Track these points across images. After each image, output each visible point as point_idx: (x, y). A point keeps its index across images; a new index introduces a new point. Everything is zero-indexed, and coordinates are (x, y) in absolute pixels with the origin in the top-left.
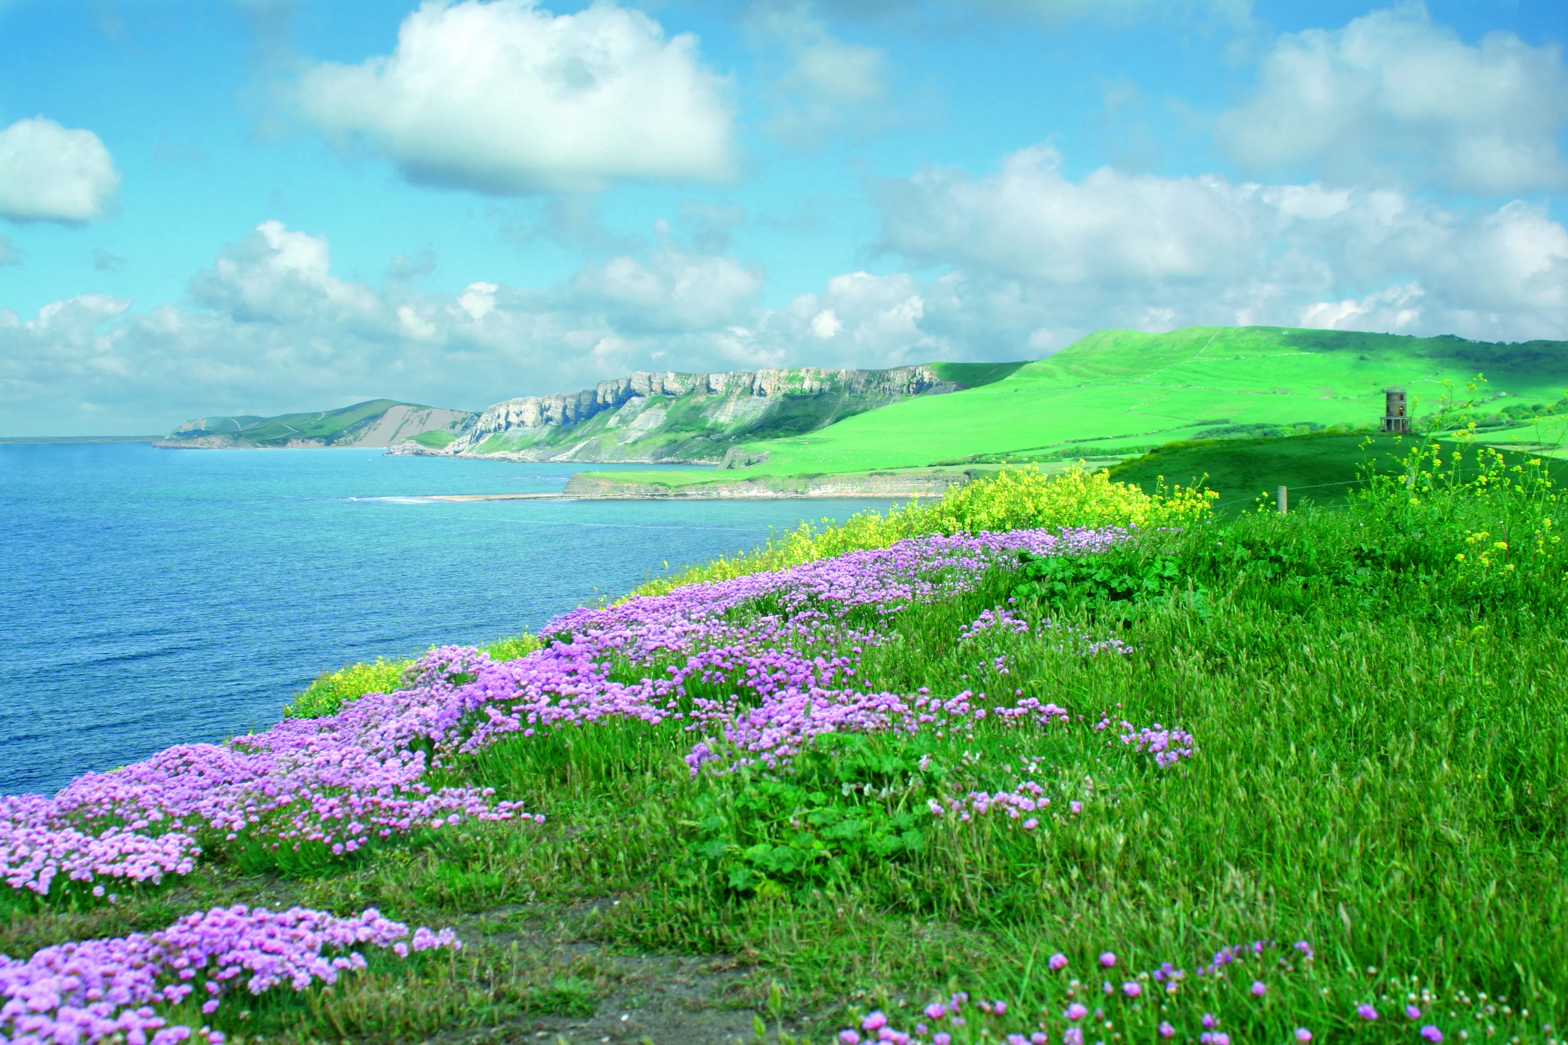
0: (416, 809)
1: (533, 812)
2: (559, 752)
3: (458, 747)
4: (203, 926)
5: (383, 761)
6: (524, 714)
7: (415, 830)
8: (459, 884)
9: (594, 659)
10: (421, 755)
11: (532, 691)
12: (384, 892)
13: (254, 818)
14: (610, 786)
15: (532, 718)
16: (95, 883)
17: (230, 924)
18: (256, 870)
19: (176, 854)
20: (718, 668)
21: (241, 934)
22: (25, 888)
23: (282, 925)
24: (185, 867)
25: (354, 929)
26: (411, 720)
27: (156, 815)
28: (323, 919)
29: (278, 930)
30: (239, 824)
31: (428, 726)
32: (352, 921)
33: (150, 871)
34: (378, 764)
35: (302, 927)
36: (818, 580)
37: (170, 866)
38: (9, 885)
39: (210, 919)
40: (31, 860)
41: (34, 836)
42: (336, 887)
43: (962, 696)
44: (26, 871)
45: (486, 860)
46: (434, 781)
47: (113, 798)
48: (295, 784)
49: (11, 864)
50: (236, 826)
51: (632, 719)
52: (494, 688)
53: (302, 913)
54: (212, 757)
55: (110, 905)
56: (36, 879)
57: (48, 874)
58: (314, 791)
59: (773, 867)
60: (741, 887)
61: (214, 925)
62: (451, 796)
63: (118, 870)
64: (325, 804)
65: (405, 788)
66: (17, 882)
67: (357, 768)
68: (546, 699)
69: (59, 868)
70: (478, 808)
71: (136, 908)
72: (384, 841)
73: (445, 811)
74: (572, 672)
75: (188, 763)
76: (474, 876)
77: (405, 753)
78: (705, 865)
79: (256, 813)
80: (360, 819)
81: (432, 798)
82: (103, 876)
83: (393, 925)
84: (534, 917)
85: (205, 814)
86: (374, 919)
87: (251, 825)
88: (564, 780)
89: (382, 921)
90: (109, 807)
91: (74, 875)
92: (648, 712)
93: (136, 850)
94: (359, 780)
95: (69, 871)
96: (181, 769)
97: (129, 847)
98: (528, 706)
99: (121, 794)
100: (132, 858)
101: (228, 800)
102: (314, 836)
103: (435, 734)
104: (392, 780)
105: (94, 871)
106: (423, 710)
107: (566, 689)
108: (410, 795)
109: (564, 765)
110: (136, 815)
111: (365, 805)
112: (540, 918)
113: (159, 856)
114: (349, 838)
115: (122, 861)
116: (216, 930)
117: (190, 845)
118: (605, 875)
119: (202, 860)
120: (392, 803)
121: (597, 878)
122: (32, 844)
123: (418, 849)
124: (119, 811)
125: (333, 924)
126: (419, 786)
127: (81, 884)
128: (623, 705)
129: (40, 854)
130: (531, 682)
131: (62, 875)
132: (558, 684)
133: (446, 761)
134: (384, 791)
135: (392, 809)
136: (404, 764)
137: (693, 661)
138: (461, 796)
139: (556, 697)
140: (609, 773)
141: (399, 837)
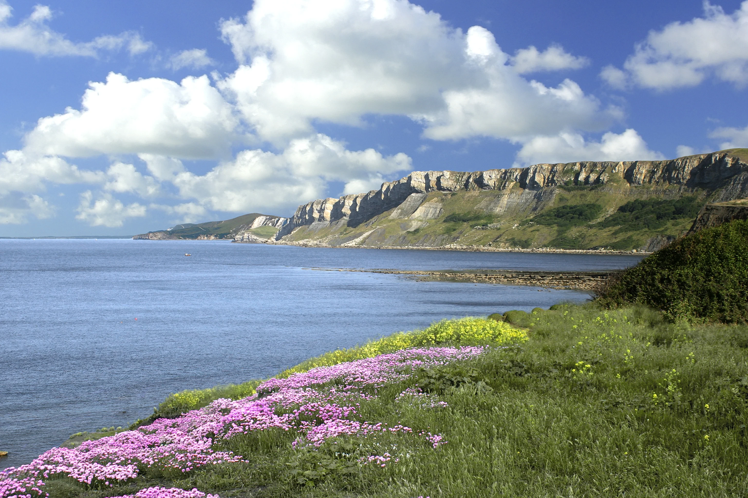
0: (208, 458)
1: (245, 460)
2: (256, 440)
3: (223, 437)
4: (147, 492)
5: (197, 441)
6: (244, 426)
7: (208, 465)
8: (221, 482)
9: (270, 406)
10: (210, 440)
11: (248, 418)
12: (198, 484)
13: (156, 460)
14: (271, 451)
15: (247, 428)
16: (106, 481)
17: (155, 492)
18: (157, 477)
19: (131, 472)
20: (311, 411)
21: (158, 495)
22: (83, 482)
23: (169, 492)
24: (134, 476)
25: (190, 494)
26: (206, 427)
27: (123, 459)
28: (181, 491)
29: (168, 494)
30: (152, 462)
31: (213, 429)
32: (189, 492)
33: (123, 477)
34: (196, 443)
35: (175, 494)
36: (357, 373)
37: (130, 476)
38: (79, 481)
39: (149, 490)
40: (85, 473)
41: (85, 465)
42: (182, 482)
43: (378, 425)
44: (83, 476)
45: (230, 475)
46: (215, 449)
47: (108, 453)
48: (169, 449)
49: (79, 475)
50: (151, 463)
51: (280, 428)
52: (235, 417)
53: (175, 490)
54: (136, 436)
55: (111, 488)
56: (87, 479)
57: (90, 479)
58: (175, 452)
59: (311, 477)
60: (301, 483)
61: (150, 492)
62: (219, 455)
63: (113, 476)
64: (179, 456)
65: (205, 451)
66: (81, 480)
67: (189, 444)
68: (252, 421)
69: (94, 476)
70: (228, 458)
71: (118, 489)
72: (198, 468)
73: (217, 459)
74: (261, 411)
75: (127, 439)
76: (226, 480)
77: (205, 439)
78: (291, 477)
79: (157, 459)
80: (190, 461)
81: (213, 455)
82: (108, 479)
83: (201, 493)
84: (243, 492)
85: (140, 459)
86: (195, 492)
87: (155, 463)
88: (257, 449)
89: (197, 492)
90: (107, 456)
91: (99, 478)
92: (286, 427)
93: (119, 471)
94: (190, 448)
95: (97, 477)
96: (125, 441)
97: (117, 469)
98: (246, 424)
99: (111, 451)
100: (117, 473)
101: (146, 454)
102: (176, 466)
103: (215, 432)
104: (201, 448)
105: (105, 477)
106: (212, 424)
107: (259, 418)
108: (207, 453)
109: (257, 444)
110: (116, 459)
111: (192, 457)
112: (245, 492)
113: (126, 472)
114: (187, 467)
115: (114, 474)
116: (151, 494)
117: (135, 469)
118: (265, 480)
119: (139, 474)
120: (201, 456)
121: (263, 480)
122: (85, 468)
123: (208, 471)
124: (110, 457)
125: (183, 492)
126: (210, 450)
127: (101, 481)
128: (277, 423)
129: (87, 472)
130: (248, 415)
131: (95, 478)
132: (257, 416)
133: (218, 441)
134: (198, 452)
135: (200, 458)
136: (205, 442)
137: (302, 408)
138: (222, 454)
139: (255, 420)
140: (271, 447)
141: (203, 467)
